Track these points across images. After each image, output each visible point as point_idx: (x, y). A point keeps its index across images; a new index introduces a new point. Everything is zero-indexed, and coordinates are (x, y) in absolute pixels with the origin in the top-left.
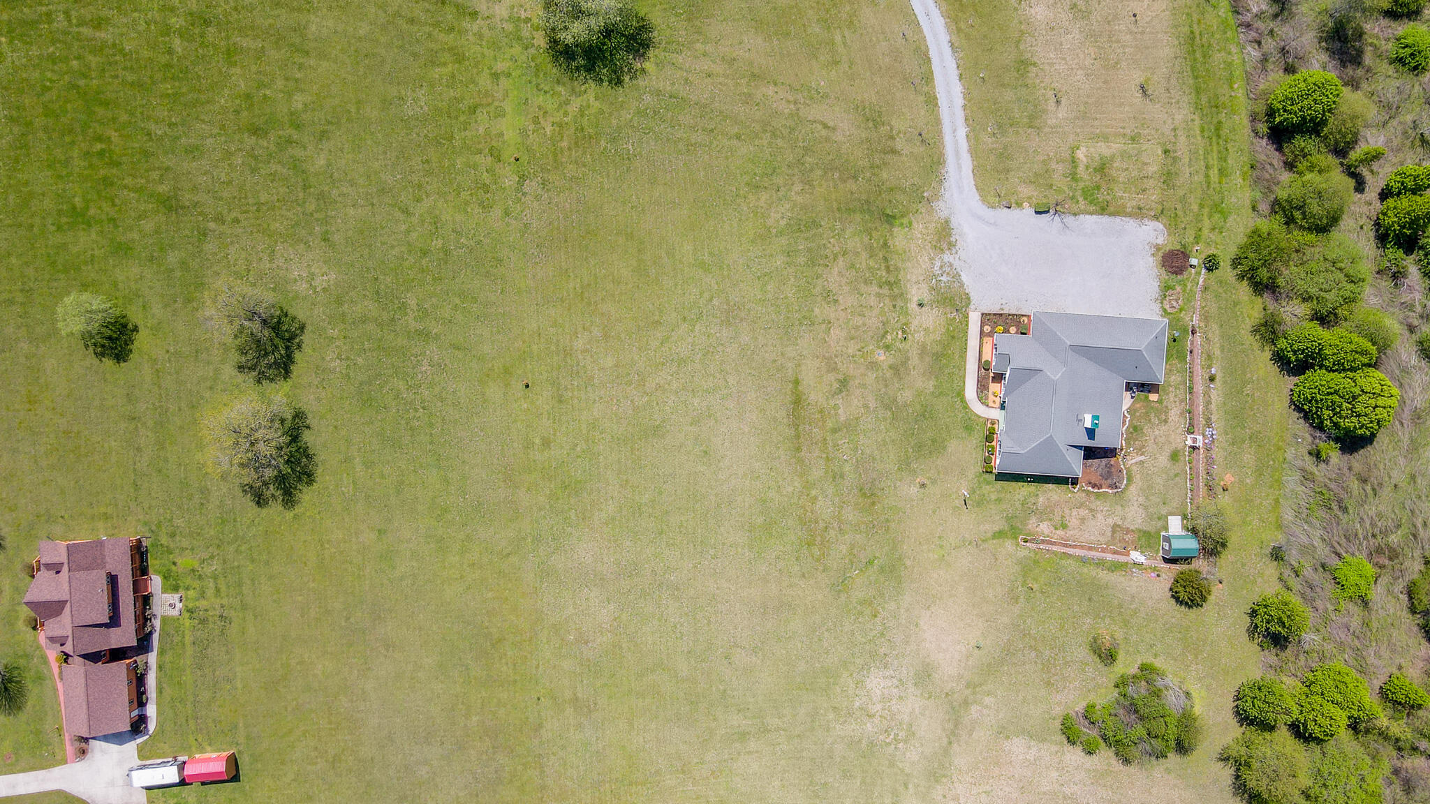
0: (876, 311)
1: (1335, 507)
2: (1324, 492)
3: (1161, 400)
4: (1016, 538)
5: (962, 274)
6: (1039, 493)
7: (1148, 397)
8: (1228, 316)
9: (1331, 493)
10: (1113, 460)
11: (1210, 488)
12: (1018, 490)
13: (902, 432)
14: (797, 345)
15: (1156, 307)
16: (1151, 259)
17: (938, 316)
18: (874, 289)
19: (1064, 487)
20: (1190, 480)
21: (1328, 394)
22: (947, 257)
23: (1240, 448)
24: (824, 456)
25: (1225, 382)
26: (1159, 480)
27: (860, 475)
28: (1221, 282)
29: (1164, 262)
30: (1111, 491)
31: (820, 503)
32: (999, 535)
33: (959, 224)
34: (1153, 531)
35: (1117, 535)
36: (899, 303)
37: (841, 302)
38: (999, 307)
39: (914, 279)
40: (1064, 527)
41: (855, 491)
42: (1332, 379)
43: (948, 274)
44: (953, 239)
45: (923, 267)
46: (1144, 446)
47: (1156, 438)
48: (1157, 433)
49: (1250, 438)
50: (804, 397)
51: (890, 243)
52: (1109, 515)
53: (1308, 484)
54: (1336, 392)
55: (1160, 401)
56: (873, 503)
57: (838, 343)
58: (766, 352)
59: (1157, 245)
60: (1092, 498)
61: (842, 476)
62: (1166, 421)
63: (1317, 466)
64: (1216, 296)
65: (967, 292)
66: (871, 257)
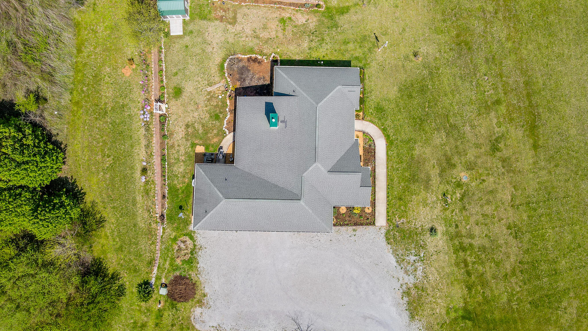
0: (472, 220)
1: (20, 46)
2: (31, 61)
3: (192, 147)
4: (327, 8)
5: (395, 264)
6: (308, 51)
7: (206, 149)
8: (128, 237)
9: (24, 60)
10: (238, 85)
11: (145, 62)
12: (328, 52)
13: (439, 104)
14: (538, 183)
15: (200, 240)
16: (207, 291)
17: (416, 219)
18: (477, 242)
19: (285, 58)
20: (162, 70)
21: (27, 163)
22: (410, 280)
23: (117, 102)
24: (504, 79)
25: (132, 168)
26: (192, 68)
27: (471, 62)
28: (135, 271)
29: (193, 288)
30: (239, 55)
31: (503, 35)
32: (343, 11)
33: (400, 315)
34: (197, 21)
35: (231, 15)
36: (452, 230)
37: (504, 228)
38: (357, 233)
39: (442, 256)
40: (282, 21)
41: (475, 47)
42: (23, 178)
43: (409, 263)
44: (406, 299)
45: (433, 269)
46: (209, 100)
47: (197, 109)
48: (196, 114)
49: (106, 112)
50: (527, 133)
51: (466, 291)
52: (240, 33)
53: (48, 69)
54: (19, 165)
55: (193, 145)
56: (458, 36)
57: (503, 187)
58: (566, 174)
59: (201, 306)
60: (256, 48)
61: (487, 61)
62: (187, 126)
63: (38, 87)
64: (140, 256)
65: (390, 246)
66: (482, 275)
